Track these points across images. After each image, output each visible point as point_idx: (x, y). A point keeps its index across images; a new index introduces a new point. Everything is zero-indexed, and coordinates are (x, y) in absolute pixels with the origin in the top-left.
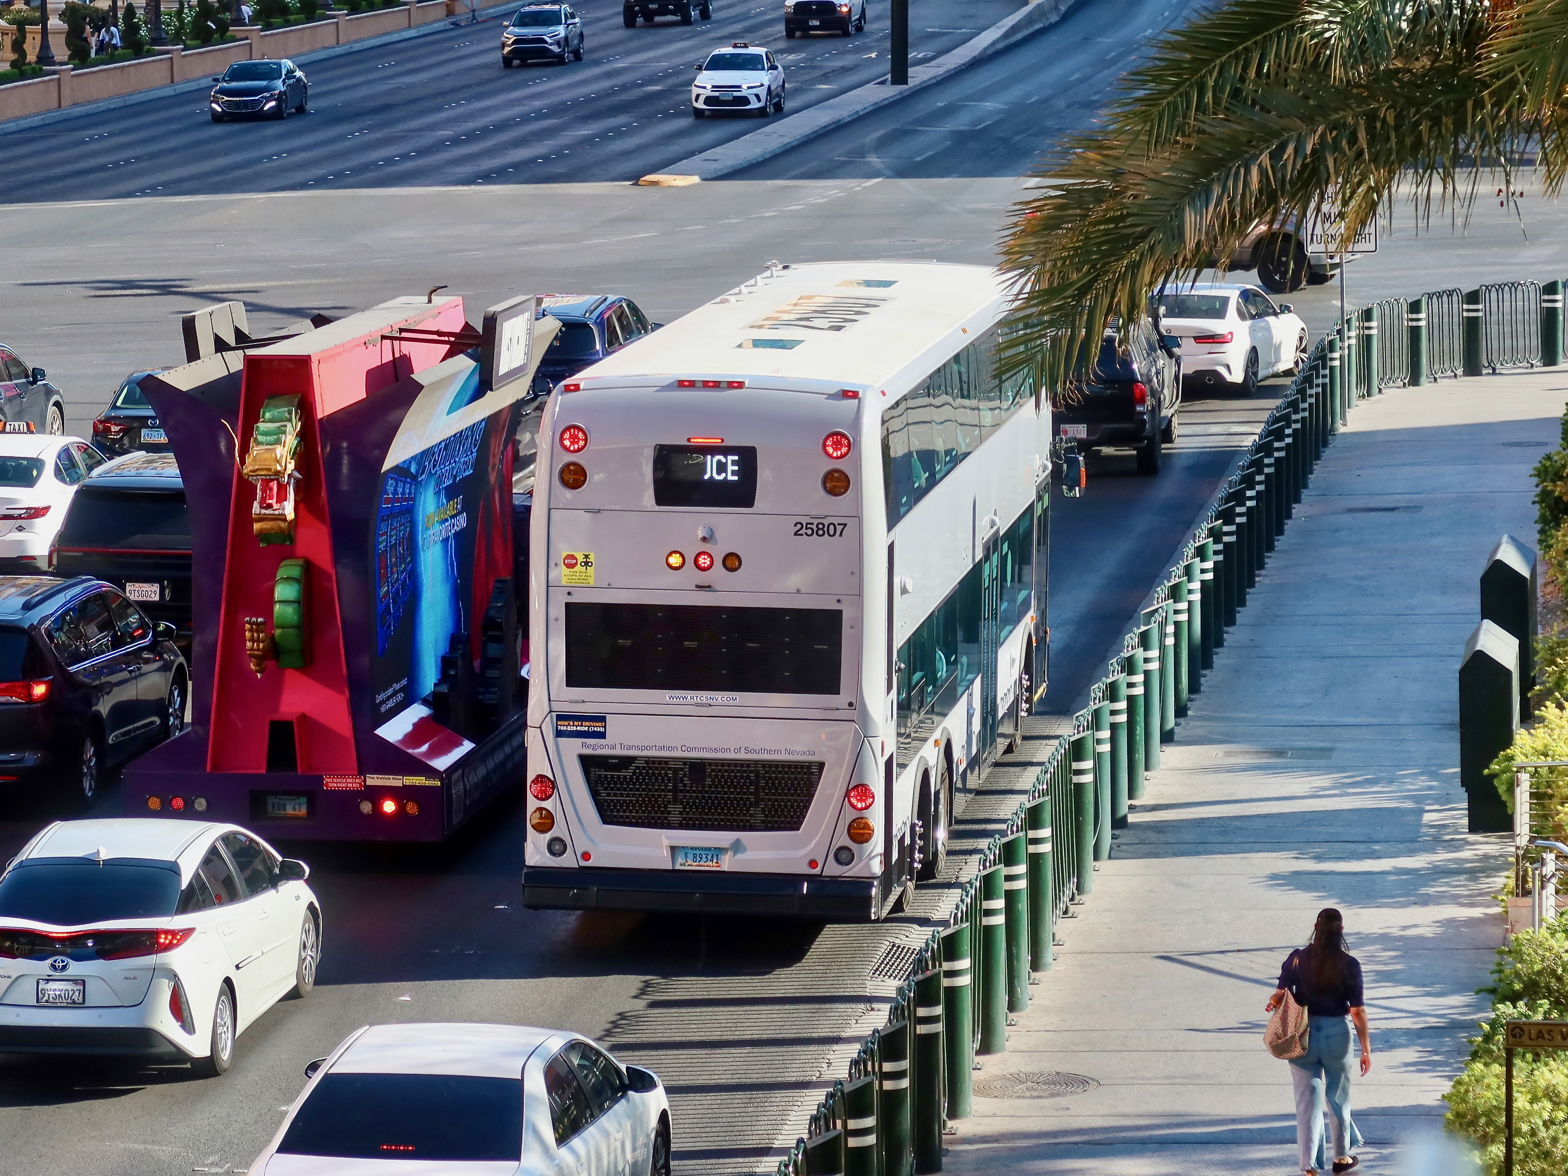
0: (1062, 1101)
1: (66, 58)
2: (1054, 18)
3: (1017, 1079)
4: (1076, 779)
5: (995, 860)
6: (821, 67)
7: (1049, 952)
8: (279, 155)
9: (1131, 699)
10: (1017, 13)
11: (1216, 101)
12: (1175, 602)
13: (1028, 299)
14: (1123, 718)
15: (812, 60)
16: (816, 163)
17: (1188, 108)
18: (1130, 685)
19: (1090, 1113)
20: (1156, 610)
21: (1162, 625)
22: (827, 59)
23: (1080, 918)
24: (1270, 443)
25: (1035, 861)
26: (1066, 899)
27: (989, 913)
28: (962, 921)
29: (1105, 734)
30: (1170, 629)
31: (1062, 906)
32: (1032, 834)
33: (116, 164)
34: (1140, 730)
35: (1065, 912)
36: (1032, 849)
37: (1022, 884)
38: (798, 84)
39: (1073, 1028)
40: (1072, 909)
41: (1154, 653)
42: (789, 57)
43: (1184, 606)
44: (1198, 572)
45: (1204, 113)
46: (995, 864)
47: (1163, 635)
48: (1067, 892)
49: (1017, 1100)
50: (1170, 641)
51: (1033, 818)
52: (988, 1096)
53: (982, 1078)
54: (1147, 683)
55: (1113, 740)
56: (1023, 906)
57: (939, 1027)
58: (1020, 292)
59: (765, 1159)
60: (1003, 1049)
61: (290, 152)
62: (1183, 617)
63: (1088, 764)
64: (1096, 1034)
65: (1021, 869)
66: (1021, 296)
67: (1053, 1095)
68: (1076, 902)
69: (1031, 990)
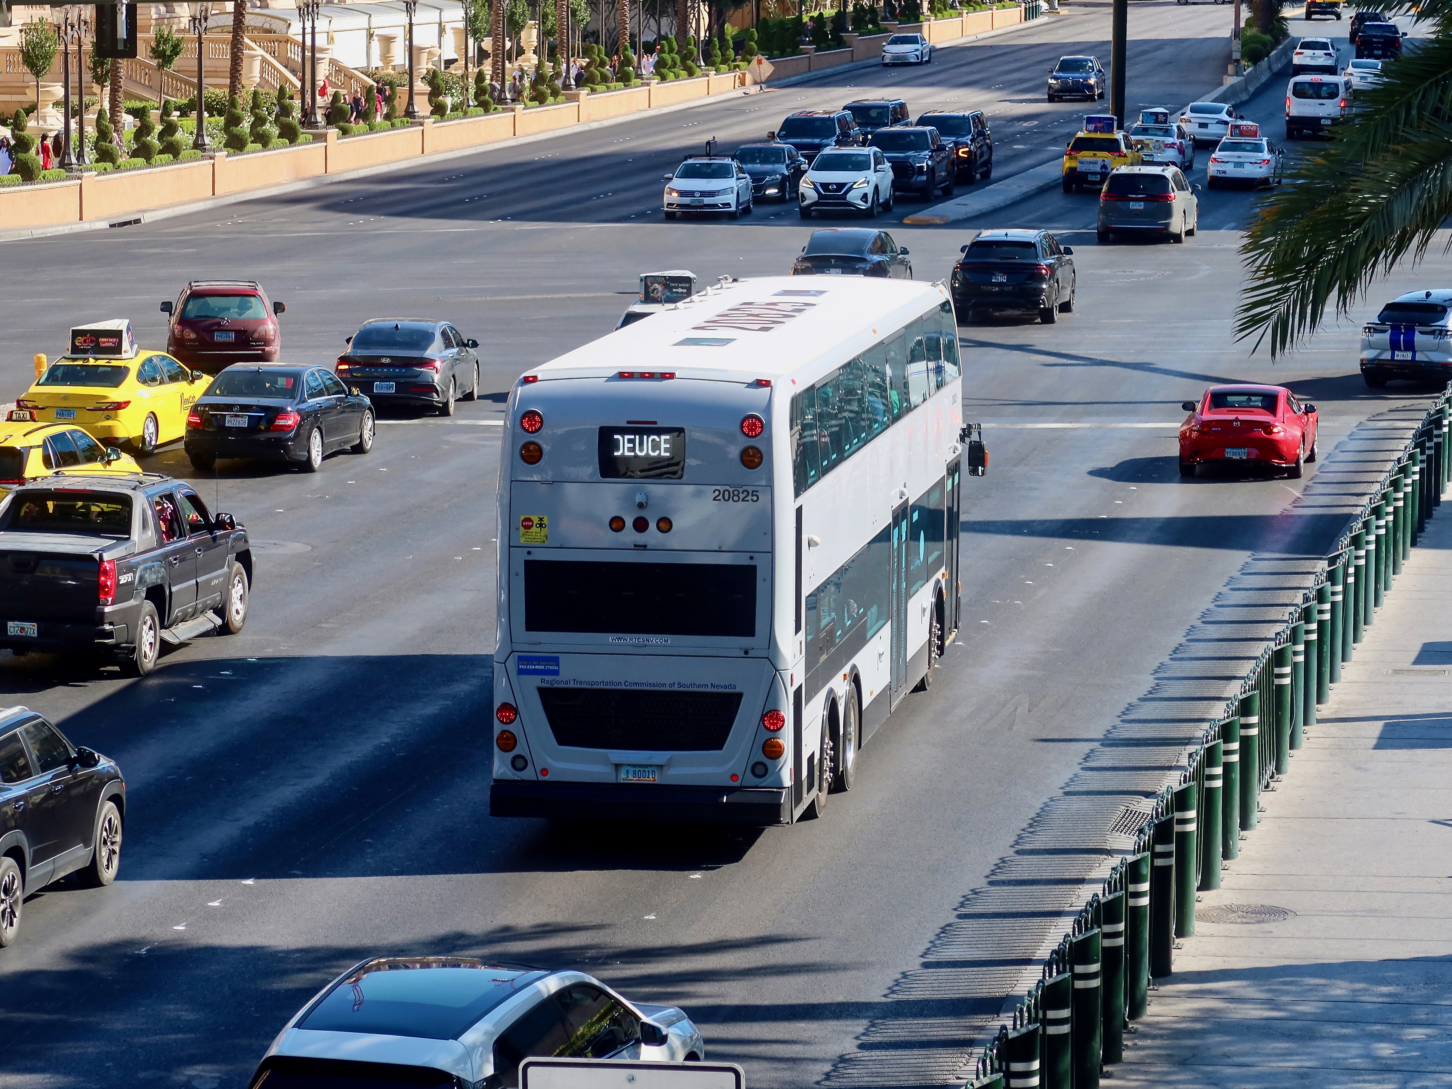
0: (1266, 926)
1: (428, 114)
2: (1244, 97)
3: (1230, 909)
4: (1277, 681)
5: (1215, 735)
6: (1051, 133)
7: (1255, 816)
8: (605, 194)
9: (1321, 623)
10: (1215, 91)
11: (1420, 116)
12: (1356, 549)
13: (1267, 271)
14: (1314, 637)
15: (1042, 126)
16: (1049, 209)
17: (1397, 122)
18: (1321, 612)
19: (1289, 935)
20: (1341, 554)
21: (1346, 567)
22: (1056, 127)
23: (1278, 791)
24: (1431, 430)
25: (1246, 742)
26: (1267, 777)
27: (1211, 778)
28: (1189, 781)
29: (1301, 648)
30: (1351, 570)
31: (1264, 782)
32: (1243, 720)
33: (472, 199)
34: (1327, 648)
35: (1267, 787)
36: (1243, 732)
37: (1235, 758)
38: (1032, 147)
39: (1275, 873)
40: (1272, 784)
41: (1339, 588)
42: (1025, 124)
43: (1362, 553)
44: (1374, 527)
45: (1411, 126)
46: (1215, 740)
47: (1346, 575)
48: (1268, 772)
49: (1231, 925)
50: (1351, 580)
51: (1245, 707)
52: (1207, 921)
53: (1202, 908)
54: (1333, 611)
55: (1307, 653)
56: (1236, 776)
57: (1173, 861)
58: (1262, 265)
59: (1028, 967)
60: (1218, 887)
61: (615, 192)
62: (1362, 562)
63: (1287, 670)
64: (1292, 877)
65: (1235, 746)
66: (1263, 268)
67: (1258, 922)
68: (1275, 779)
69: (1240, 844)
